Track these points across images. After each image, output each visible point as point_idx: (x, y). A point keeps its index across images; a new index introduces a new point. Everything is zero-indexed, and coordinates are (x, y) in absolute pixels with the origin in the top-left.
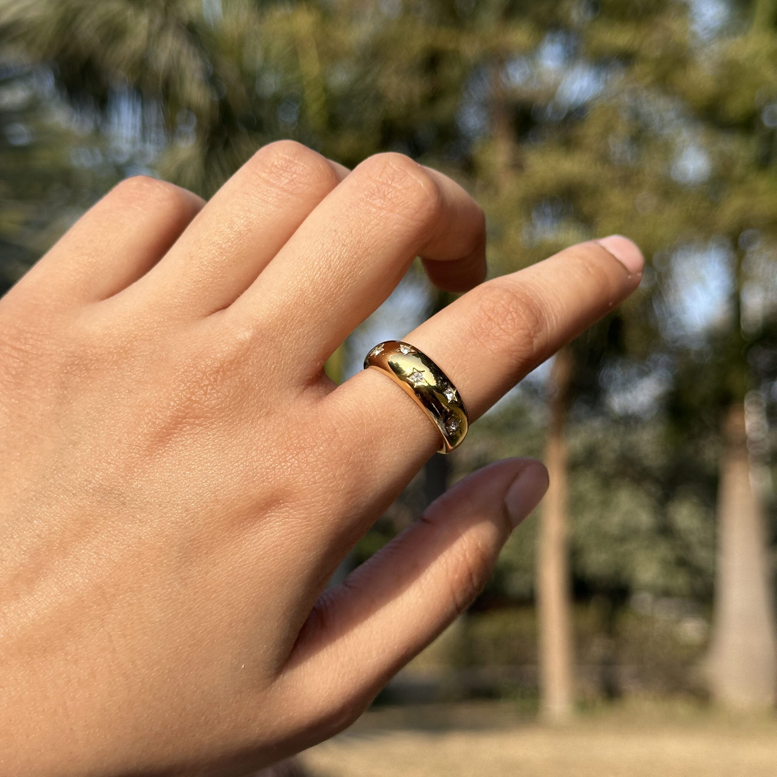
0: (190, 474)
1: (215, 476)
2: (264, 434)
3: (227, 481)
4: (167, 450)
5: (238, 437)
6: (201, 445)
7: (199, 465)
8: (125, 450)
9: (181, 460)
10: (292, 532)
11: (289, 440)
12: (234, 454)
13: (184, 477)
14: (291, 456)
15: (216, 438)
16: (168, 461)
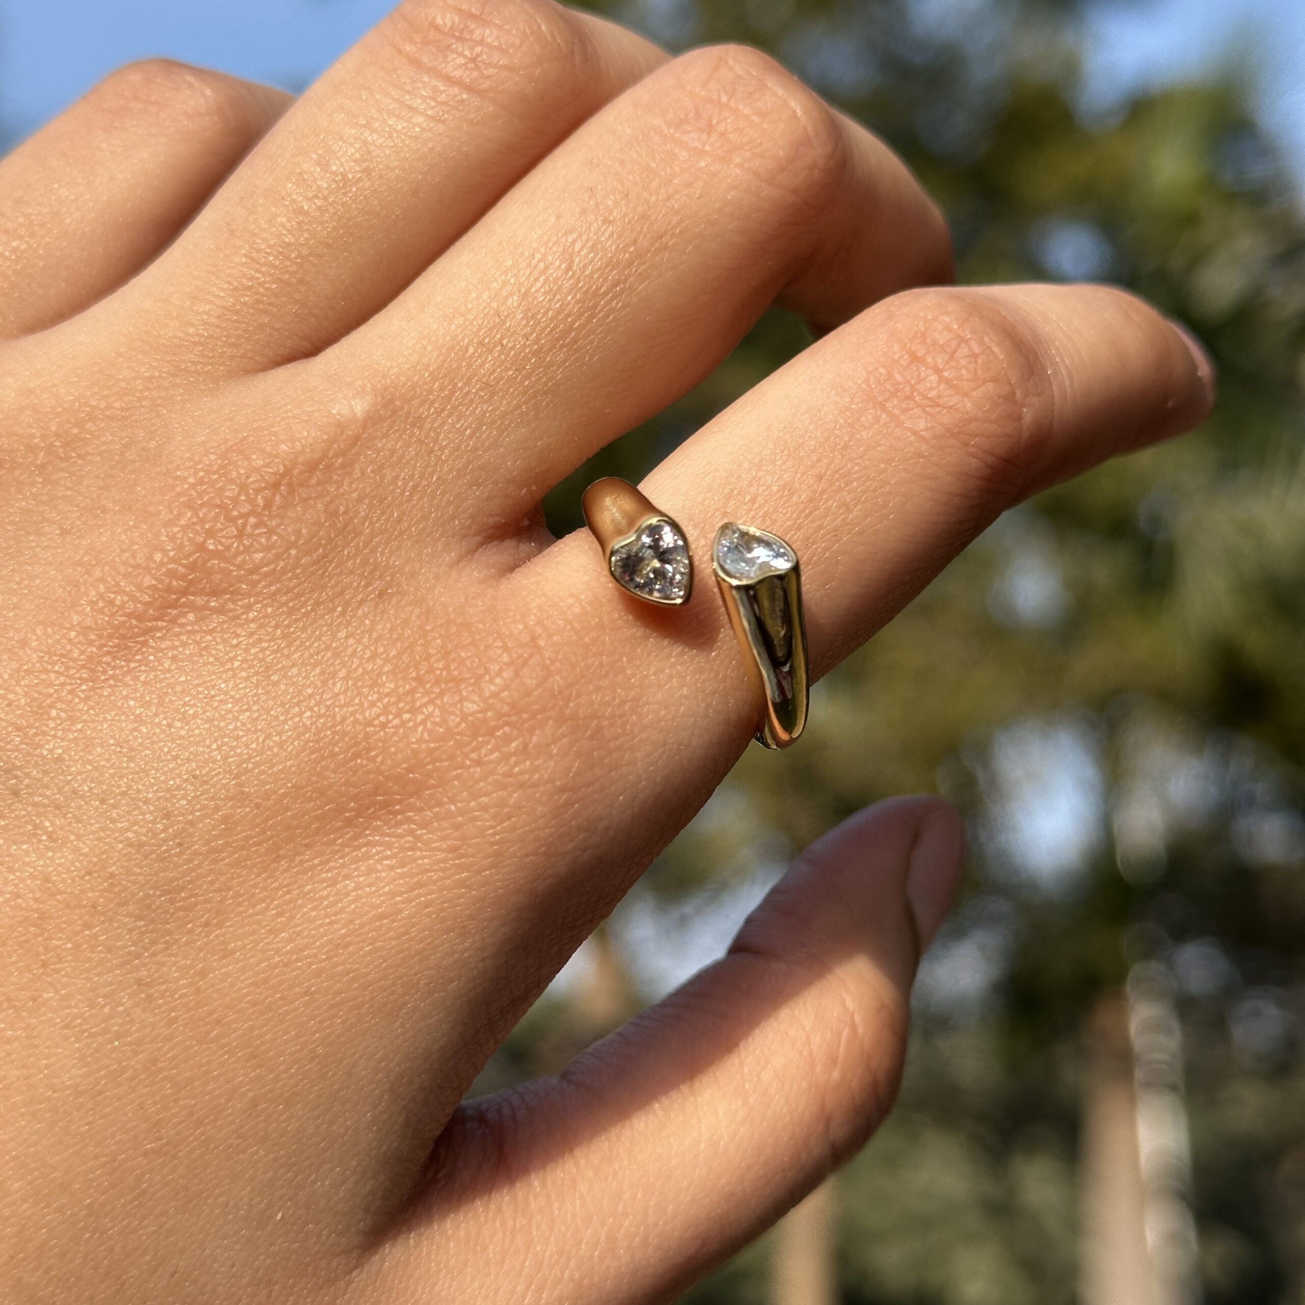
0: (182, 728)
1: (243, 736)
2: (369, 642)
3: (271, 748)
4: (136, 667)
5: (307, 644)
6: (217, 659)
7: (208, 708)
8: (33, 665)
9: (166, 692)
10: (419, 884)
11: (425, 660)
12: (294, 684)
13: (168, 736)
14: (426, 699)
15: (254, 645)
16: (133, 696)
